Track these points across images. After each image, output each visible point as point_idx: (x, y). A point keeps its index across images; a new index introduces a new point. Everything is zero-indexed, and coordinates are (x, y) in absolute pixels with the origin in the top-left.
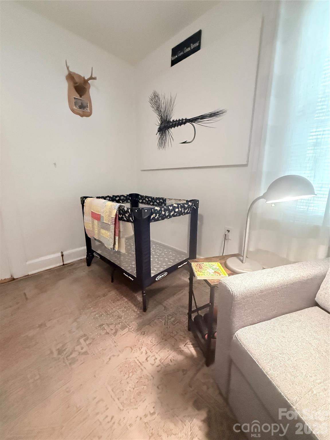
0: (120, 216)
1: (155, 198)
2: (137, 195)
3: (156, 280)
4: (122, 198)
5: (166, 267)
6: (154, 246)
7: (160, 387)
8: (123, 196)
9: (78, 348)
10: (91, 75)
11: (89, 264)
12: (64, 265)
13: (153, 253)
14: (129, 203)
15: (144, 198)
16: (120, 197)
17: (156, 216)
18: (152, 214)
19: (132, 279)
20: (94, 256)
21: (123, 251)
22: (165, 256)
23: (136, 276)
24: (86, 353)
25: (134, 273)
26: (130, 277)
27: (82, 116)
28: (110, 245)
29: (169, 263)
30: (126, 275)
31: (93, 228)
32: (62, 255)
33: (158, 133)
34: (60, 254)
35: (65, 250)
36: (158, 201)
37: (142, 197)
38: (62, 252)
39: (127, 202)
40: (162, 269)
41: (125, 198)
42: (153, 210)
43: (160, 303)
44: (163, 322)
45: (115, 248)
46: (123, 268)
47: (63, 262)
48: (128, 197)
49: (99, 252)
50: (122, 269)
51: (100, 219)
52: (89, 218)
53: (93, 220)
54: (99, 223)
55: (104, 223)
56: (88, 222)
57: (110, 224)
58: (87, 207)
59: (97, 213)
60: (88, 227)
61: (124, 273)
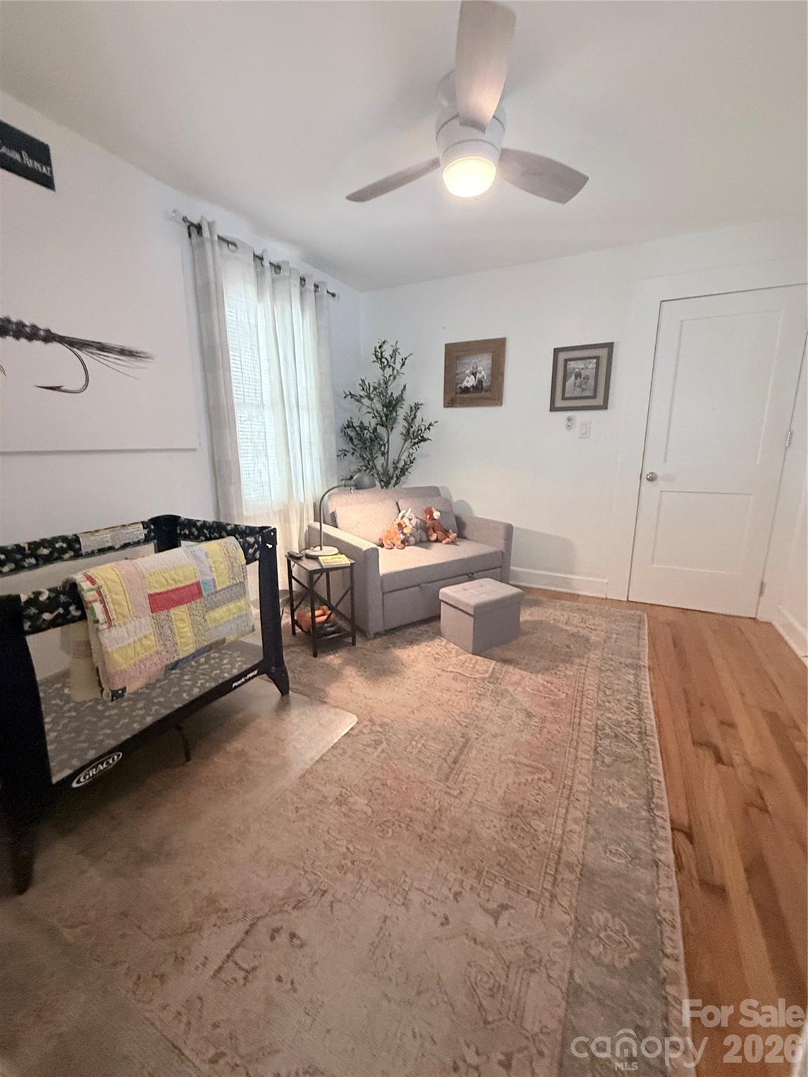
19: (254, 673)
51: (200, 594)
52: (137, 622)
53: (162, 615)
54: (194, 606)
55: (216, 592)
56: (131, 641)
57: (242, 580)
58: (114, 596)
59: (181, 585)
60: (138, 653)
61: (234, 685)
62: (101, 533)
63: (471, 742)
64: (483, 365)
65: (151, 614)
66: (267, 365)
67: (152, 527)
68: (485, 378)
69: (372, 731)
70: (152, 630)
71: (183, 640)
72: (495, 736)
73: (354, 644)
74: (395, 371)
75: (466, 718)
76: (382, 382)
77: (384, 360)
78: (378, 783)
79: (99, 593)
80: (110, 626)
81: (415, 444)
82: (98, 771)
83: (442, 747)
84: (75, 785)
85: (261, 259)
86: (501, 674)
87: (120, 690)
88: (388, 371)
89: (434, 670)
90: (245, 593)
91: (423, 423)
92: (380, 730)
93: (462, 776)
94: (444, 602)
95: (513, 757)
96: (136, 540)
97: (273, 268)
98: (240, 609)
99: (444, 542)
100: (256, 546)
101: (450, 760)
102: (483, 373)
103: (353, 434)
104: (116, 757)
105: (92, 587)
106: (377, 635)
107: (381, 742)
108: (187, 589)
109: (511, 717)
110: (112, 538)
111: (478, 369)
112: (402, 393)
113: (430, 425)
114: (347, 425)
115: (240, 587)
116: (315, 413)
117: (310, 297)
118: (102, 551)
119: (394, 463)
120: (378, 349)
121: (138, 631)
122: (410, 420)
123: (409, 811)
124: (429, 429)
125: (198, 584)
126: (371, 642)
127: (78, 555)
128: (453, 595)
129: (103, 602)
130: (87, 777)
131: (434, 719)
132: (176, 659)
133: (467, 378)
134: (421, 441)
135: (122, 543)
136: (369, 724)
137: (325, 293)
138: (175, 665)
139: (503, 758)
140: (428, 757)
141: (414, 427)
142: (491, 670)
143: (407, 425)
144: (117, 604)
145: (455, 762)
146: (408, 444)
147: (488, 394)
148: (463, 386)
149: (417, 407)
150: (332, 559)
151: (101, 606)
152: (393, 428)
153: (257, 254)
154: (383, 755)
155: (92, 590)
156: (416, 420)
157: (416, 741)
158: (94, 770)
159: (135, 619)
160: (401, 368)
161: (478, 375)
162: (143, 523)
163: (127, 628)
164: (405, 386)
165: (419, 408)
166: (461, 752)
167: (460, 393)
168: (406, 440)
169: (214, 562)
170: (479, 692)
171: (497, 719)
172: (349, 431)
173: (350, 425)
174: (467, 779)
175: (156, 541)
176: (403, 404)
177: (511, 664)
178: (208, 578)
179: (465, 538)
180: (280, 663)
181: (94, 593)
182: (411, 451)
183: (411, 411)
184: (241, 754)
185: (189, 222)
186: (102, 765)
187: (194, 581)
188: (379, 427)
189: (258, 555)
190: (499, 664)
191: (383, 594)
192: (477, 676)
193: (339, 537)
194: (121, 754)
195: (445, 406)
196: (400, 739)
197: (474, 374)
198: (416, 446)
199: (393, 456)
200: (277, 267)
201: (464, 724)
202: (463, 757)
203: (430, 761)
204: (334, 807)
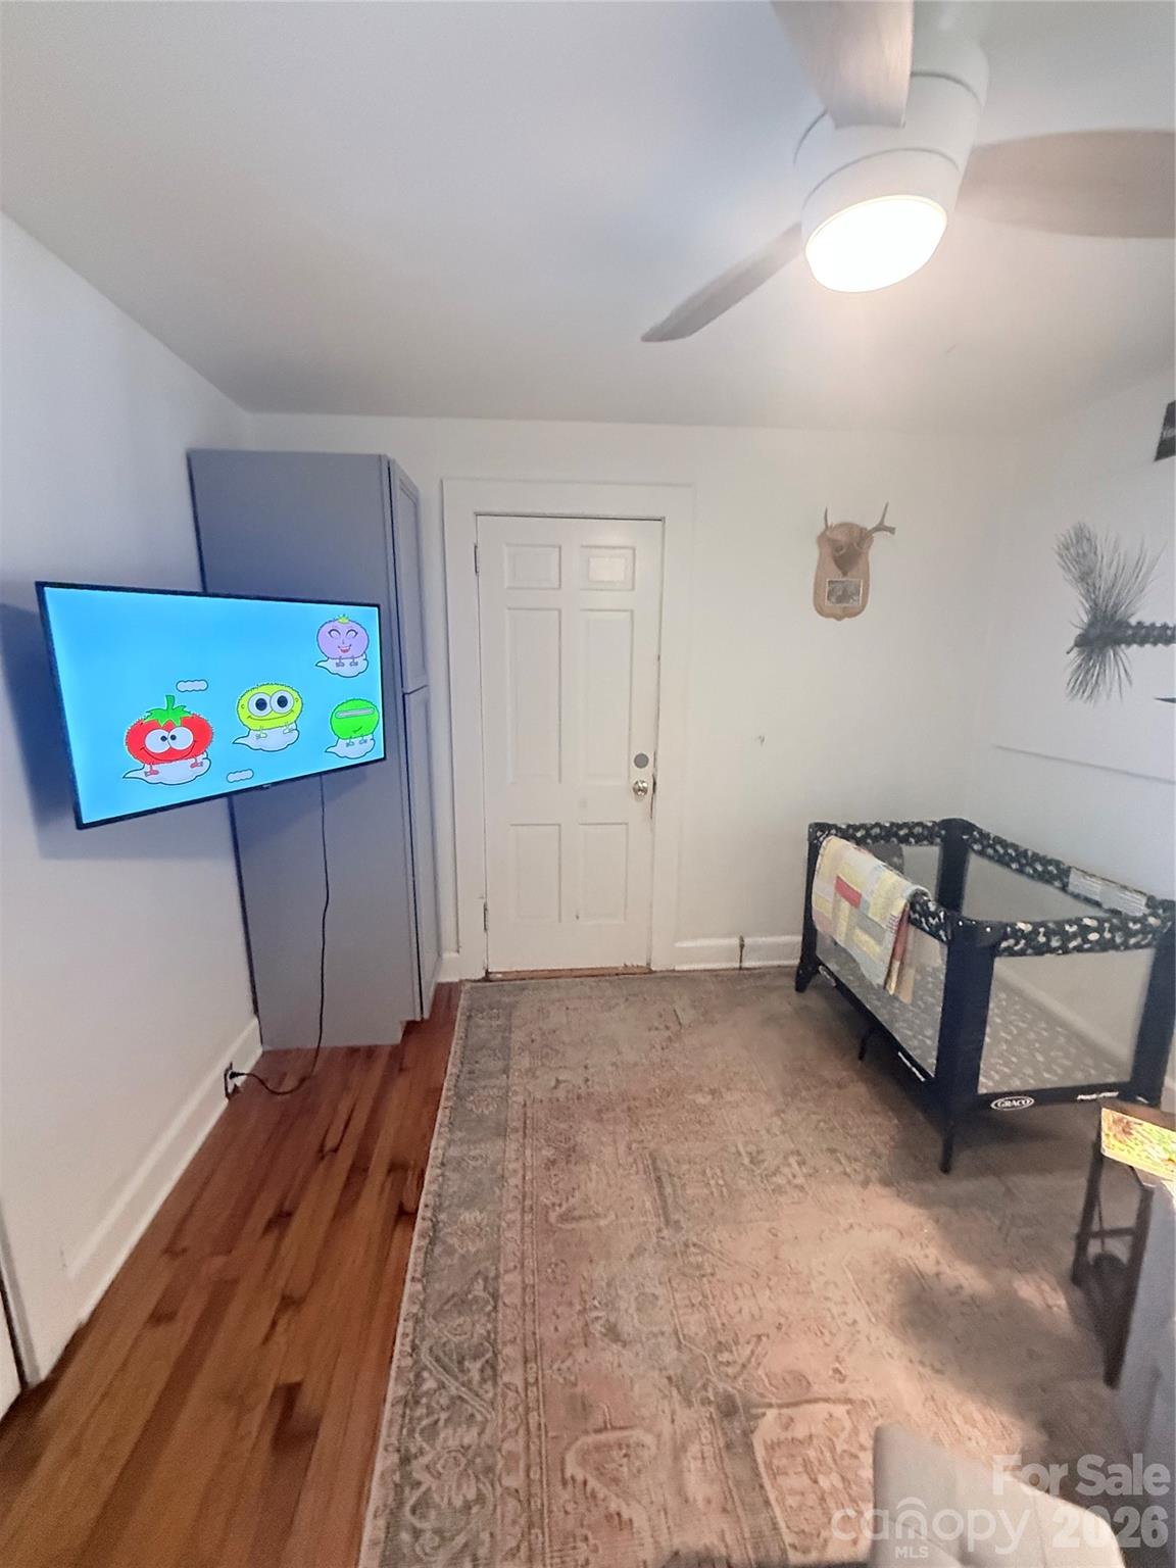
0: (913, 916)
1: (1030, 853)
2: (969, 827)
3: (993, 1105)
4: (918, 830)
5: (1032, 1084)
6: (1003, 996)
8: (920, 824)
9: (786, 1170)
10: (879, 519)
11: (801, 987)
12: (741, 968)
13: (998, 1020)
14: (936, 845)
15: (991, 842)
16: (910, 826)
17: (1017, 944)
18: (1005, 937)
19: (920, 1076)
20: (818, 972)
21: (906, 997)
22: (1037, 1045)
23: (933, 1075)
24: (801, 1188)
25: (930, 1063)
26: (914, 1069)
27: (839, 618)
28: (879, 977)
29: (1046, 1075)
30: (906, 1061)
31: (835, 916)
32: (742, 946)
33: (1076, 650)
34: (736, 941)
35: (749, 936)
36: (1040, 868)
37: (984, 836)
38: (742, 939)
39: (932, 843)
40: (1016, 1084)
41: (926, 833)
42: (1009, 929)
43: (997, 1171)
44: (997, 1222)
45: (887, 987)
46: (898, 1038)
47: (741, 961)
48: (937, 828)
49: (833, 967)
50: (894, 1038)
62: (1094, 880)
63: (663, 1221)
78: (706, 1120)
93: (641, 1167)
95: (601, 1223)
101: (665, 1179)
109: (640, 1309)
110: (1102, 892)
123: (658, 1111)
127: (1064, 889)
140: (690, 1171)
145: (659, 1179)
157: (722, 1186)
166: (661, 1194)
174: (635, 1166)
201: (692, 1250)
202: (656, 1191)
203: (685, 1167)
204: (715, 1085)
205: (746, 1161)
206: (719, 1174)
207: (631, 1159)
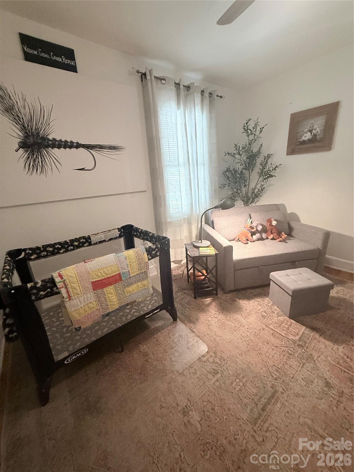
7: (230, 312)
51: (121, 279)
52: (85, 296)
53: (100, 291)
54: (117, 285)
55: (131, 277)
56: (82, 306)
57: (146, 270)
58: (73, 285)
59: (109, 276)
60: (86, 311)
61: (146, 317)
62: (100, 234)
63: (277, 395)
64: (318, 125)
65: (93, 291)
66: (182, 143)
67: (122, 230)
68: (319, 132)
69: (214, 362)
70: (94, 299)
71: (111, 303)
72: (297, 395)
73: (217, 294)
74: (256, 136)
75: (277, 371)
76: (248, 144)
77: (249, 131)
78: (209, 407)
79: (64, 283)
80: (70, 299)
81: (265, 179)
82: (76, 356)
83: (256, 391)
84: (66, 362)
85: (179, 84)
86: (308, 339)
87: (78, 328)
88: (251, 137)
89: (261, 324)
90: (147, 277)
91: (272, 166)
92: (219, 362)
93: (266, 425)
94: (272, 280)
95: (309, 422)
96: (115, 237)
97: (186, 88)
98: (144, 285)
99: (277, 240)
100: (157, 249)
101: (260, 406)
102: (318, 130)
103: (230, 175)
104: (85, 351)
105: (61, 280)
106: (230, 292)
107: (218, 373)
108: (114, 277)
109: (312, 382)
110: (105, 236)
111: (314, 127)
112: (260, 149)
113: (276, 167)
114: (226, 170)
115: (145, 274)
116: (207, 166)
117: (207, 101)
118: (100, 242)
119: (252, 190)
120: (245, 125)
121: (86, 300)
122: (264, 165)
123: (225, 442)
124: (275, 169)
125: (119, 274)
126: (226, 295)
127: (90, 244)
128: (279, 278)
129: (66, 288)
130: (72, 359)
131: (254, 366)
132: (108, 311)
133: (305, 134)
134: (268, 177)
135: (109, 238)
136: (214, 355)
137: (216, 97)
138: (108, 315)
139: (302, 420)
140: (245, 397)
141: (266, 169)
142: (301, 333)
143: (261, 168)
144: (74, 288)
145: (263, 409)
146: (261, 179)
147: (320, 144)
148: (301, 140)
149: (269, 156)
150: (206, 250)
151: (65, 290)
152: (253, 170)
153: (176, 82)
154: (217, 384)
155: (61, 282)
156: (267, 165)
157: (239, 379)
158: (75, 356)
159: (84, 294)
160: (259, 134)
161: (313, 131)
162: (118, 229)
163: (79, 300)
164: (261, 145)
165: (270, 157)
166: (268, 403)
167: (299, 145)
168: (260, 177)
169: (130, 262)
170: (290, 352)
171: (301, 380)
172: (227, 173)
173: (228, 170)
174: (270, 429)
175: (124, 237)
176: (260, 156)
177: (318, 332)
178: (126, 271)
179: (293, 237)
180: (172, 305)
181: (62, 283)
182: (262, 183)
183: (265, 159)
184: (146, 354)
185: (141, 73)
186: (79, 354)
187: (117, 273)
188: (244, 171)
189: (158, 254)
190: (308, 329)
191: (235, 271)
192: (291, 337)
193: (213, 236)
194: (88, 349)
195: (287, 155)
196: (229, 374)
197: (311, 131)
198: (266, 180)
199: (252, 185)
200: (188, 88)
201: (275, 376)
202: (270, 407)
203: (246, 401)
204: (180, 415)
205: (219, 375)
206: (235, 383)
207: (268, 434)
